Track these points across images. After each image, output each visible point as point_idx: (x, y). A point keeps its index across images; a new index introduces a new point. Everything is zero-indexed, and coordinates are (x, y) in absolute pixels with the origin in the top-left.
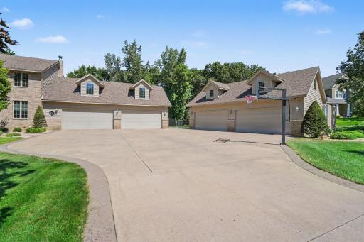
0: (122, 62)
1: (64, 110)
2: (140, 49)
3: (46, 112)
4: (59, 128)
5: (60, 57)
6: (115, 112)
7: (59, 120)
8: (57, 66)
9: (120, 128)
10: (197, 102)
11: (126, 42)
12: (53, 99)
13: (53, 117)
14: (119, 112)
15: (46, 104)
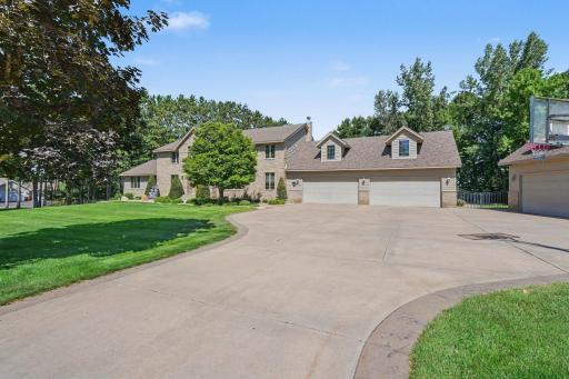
0: (400, 99)
1: (305, 180)
2: (429, 70)
3: (288, 183)
4: (299, 201)
5: (308, 118)
6: (361, 181)
7: (300, 192)
8: (304, 129)
9: (368, 203)
10: (524, 154)
11: (402, 67)
12: (294, 169)
13: (295, 189)
14: (367, 181)
15: (290, 175)
